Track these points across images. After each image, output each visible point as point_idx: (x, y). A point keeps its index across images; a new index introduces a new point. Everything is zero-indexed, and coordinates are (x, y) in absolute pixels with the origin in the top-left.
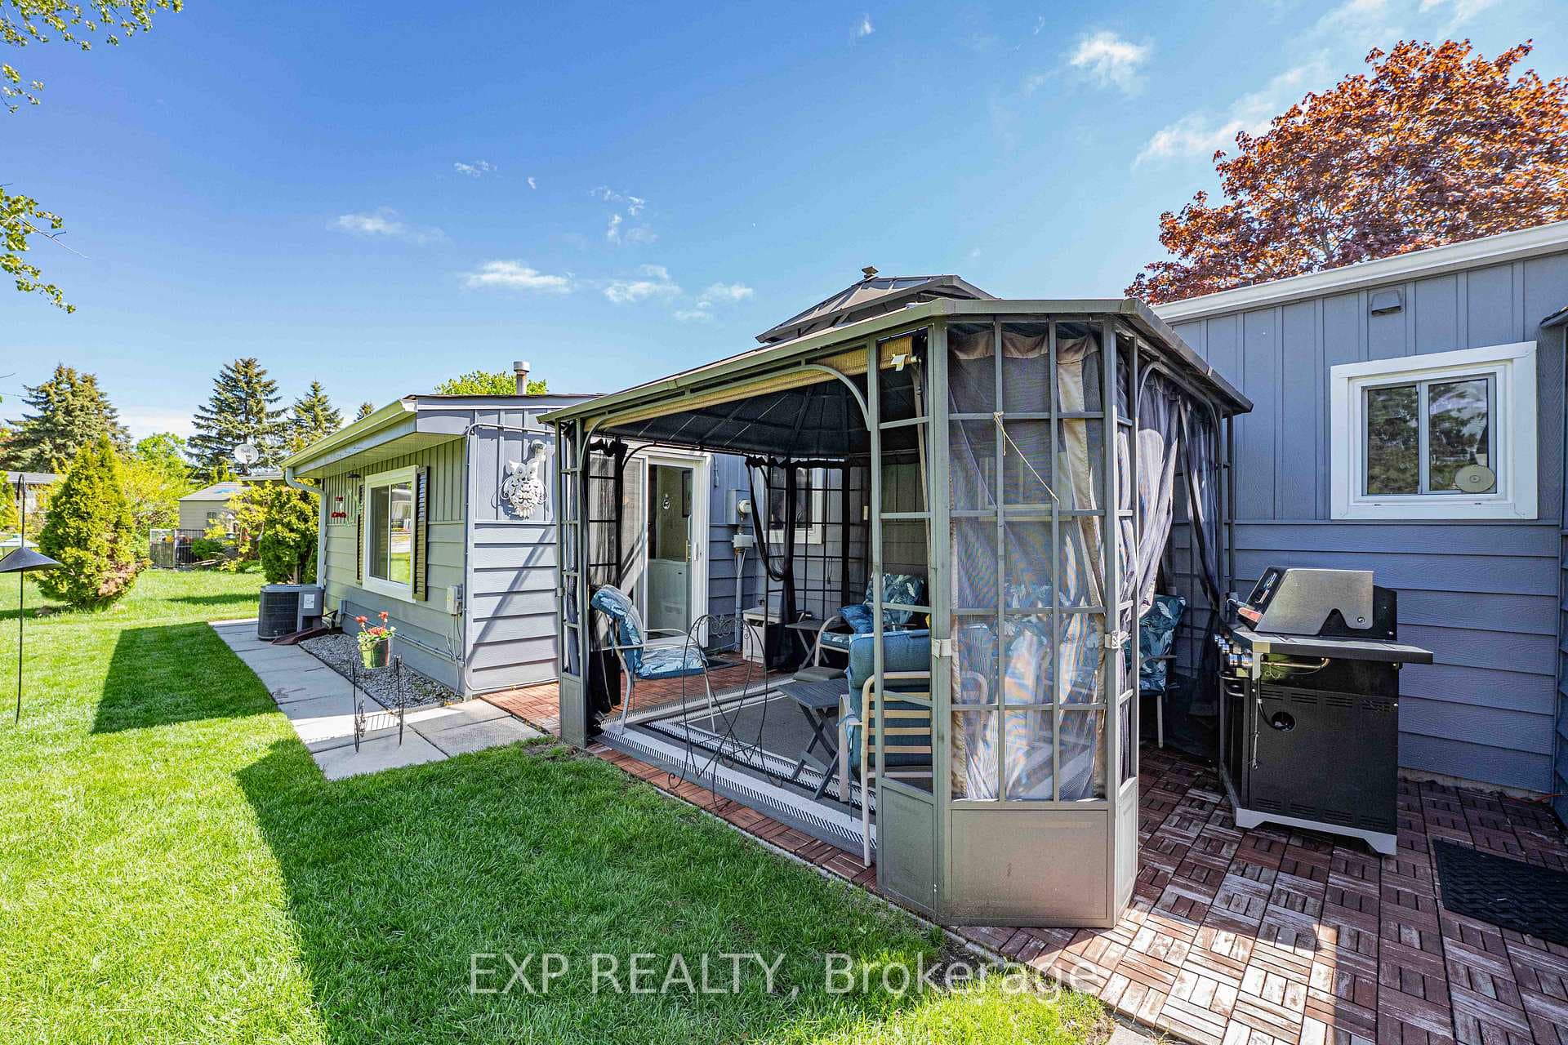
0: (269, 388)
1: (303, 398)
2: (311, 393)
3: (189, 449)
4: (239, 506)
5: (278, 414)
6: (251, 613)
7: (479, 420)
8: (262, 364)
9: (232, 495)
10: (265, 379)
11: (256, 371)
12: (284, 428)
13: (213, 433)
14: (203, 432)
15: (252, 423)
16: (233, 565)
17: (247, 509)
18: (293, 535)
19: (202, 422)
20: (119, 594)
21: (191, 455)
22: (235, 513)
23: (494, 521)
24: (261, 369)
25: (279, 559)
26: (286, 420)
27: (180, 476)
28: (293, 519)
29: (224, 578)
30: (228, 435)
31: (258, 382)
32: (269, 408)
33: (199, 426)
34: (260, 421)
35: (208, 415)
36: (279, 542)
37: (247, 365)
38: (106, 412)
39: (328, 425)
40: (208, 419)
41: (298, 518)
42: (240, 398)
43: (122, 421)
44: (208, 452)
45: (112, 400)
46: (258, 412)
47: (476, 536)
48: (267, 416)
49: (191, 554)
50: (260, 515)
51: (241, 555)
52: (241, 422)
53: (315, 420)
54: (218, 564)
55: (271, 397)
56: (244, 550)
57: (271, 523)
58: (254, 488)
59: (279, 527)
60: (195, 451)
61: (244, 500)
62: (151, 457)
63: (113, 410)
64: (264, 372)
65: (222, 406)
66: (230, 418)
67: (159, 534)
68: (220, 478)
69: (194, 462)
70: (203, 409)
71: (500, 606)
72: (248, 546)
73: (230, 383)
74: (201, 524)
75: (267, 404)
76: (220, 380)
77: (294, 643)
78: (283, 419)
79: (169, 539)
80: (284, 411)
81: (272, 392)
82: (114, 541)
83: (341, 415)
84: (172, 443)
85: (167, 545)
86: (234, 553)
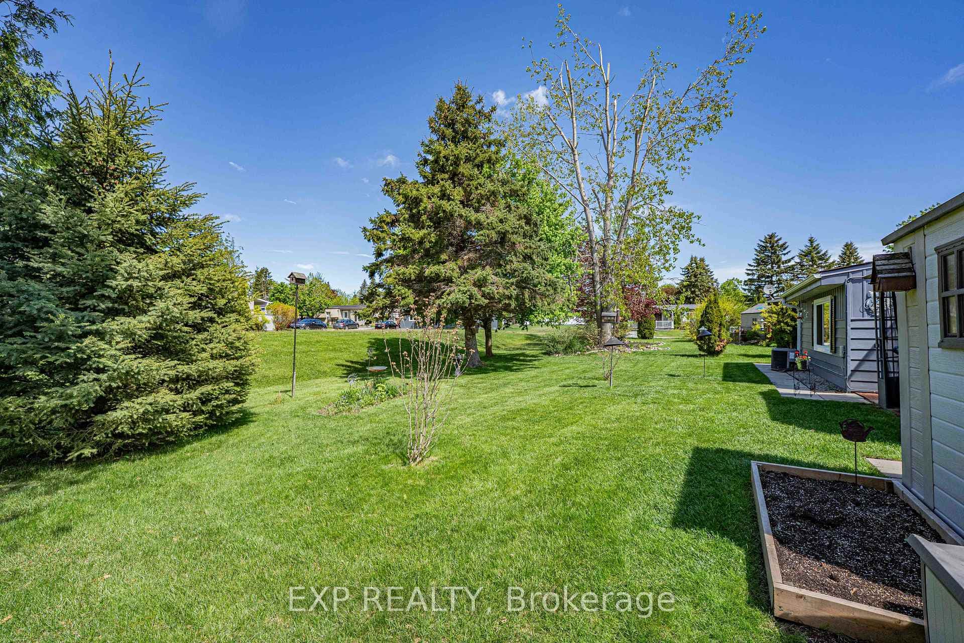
0: (784, 247)
1: (804, 249)
2: (809, 245)
3: (744, 287)
4: (766, 315)
5: (789, 261)
6: (768, 362)
7: (851, 276)
8: (779, 235)
9: (763, 310)
10: (781, 243)
11: (776, 239)
12: (792, 267)
13: (755, 277)
14: (750, 277)
15: (775, 269)
16: (764, 343)
17: (770, 316)
18: (789, 328)
19: (750, 272)
20: (721, 351)
21: (745, 290)
22: (764, 318)
23: (862, 318)
24: (778, 237)
25: (782, 338)
26: (794, 263)
27: (741, 301)
28: (789, 320)
29: (760, 348)
30: (762, 277)
31: (777, 246)
32: (784, 258)
33: (748, 274)
34: (779, 267)
35: (752, 268)
36: (782, 331)
37: (771, 237)
38: (709, 274)
39: (820, 262)
40: (752, 270)
41: (791, 320)
42: (768, 256)
43: (715, 277)
44: (753, 287)
45: (711, 268)
46: (778, 262)
47: (851, 325)
48: (783, 263)
49: (747, 338)
50: (775, 318)
51: (768, 338)
52: (769, 269)
53: (812, 260)
54: (758, 342)
55: (785, 252)
56: (769, 336)
57: (779, 322)
58: (773, 306)
59: (782, 324)
60: (747, 287)
61: (769, 312)
62: (727, 291)
63: (712, 272)
64: (780, 239)
65: (759, 262)
66: (763, 268)
67: (734, 329)
68: (759, 300)
69: (747, 293)
70: (750, 265)
71: (867, 355)
72: (771, 334)
73: (763, 249)
74: (749, 324)
75: (783, 256)
76: (758, 248)
77: (785, 372)
78: (792, 263)
79: (737, 331)
80: (792, 258)
81: (784, 249)
82: (719, 331)
83: (829, 254)
84: (736, 283)
85: (737, 334)
86: (765, 338)
